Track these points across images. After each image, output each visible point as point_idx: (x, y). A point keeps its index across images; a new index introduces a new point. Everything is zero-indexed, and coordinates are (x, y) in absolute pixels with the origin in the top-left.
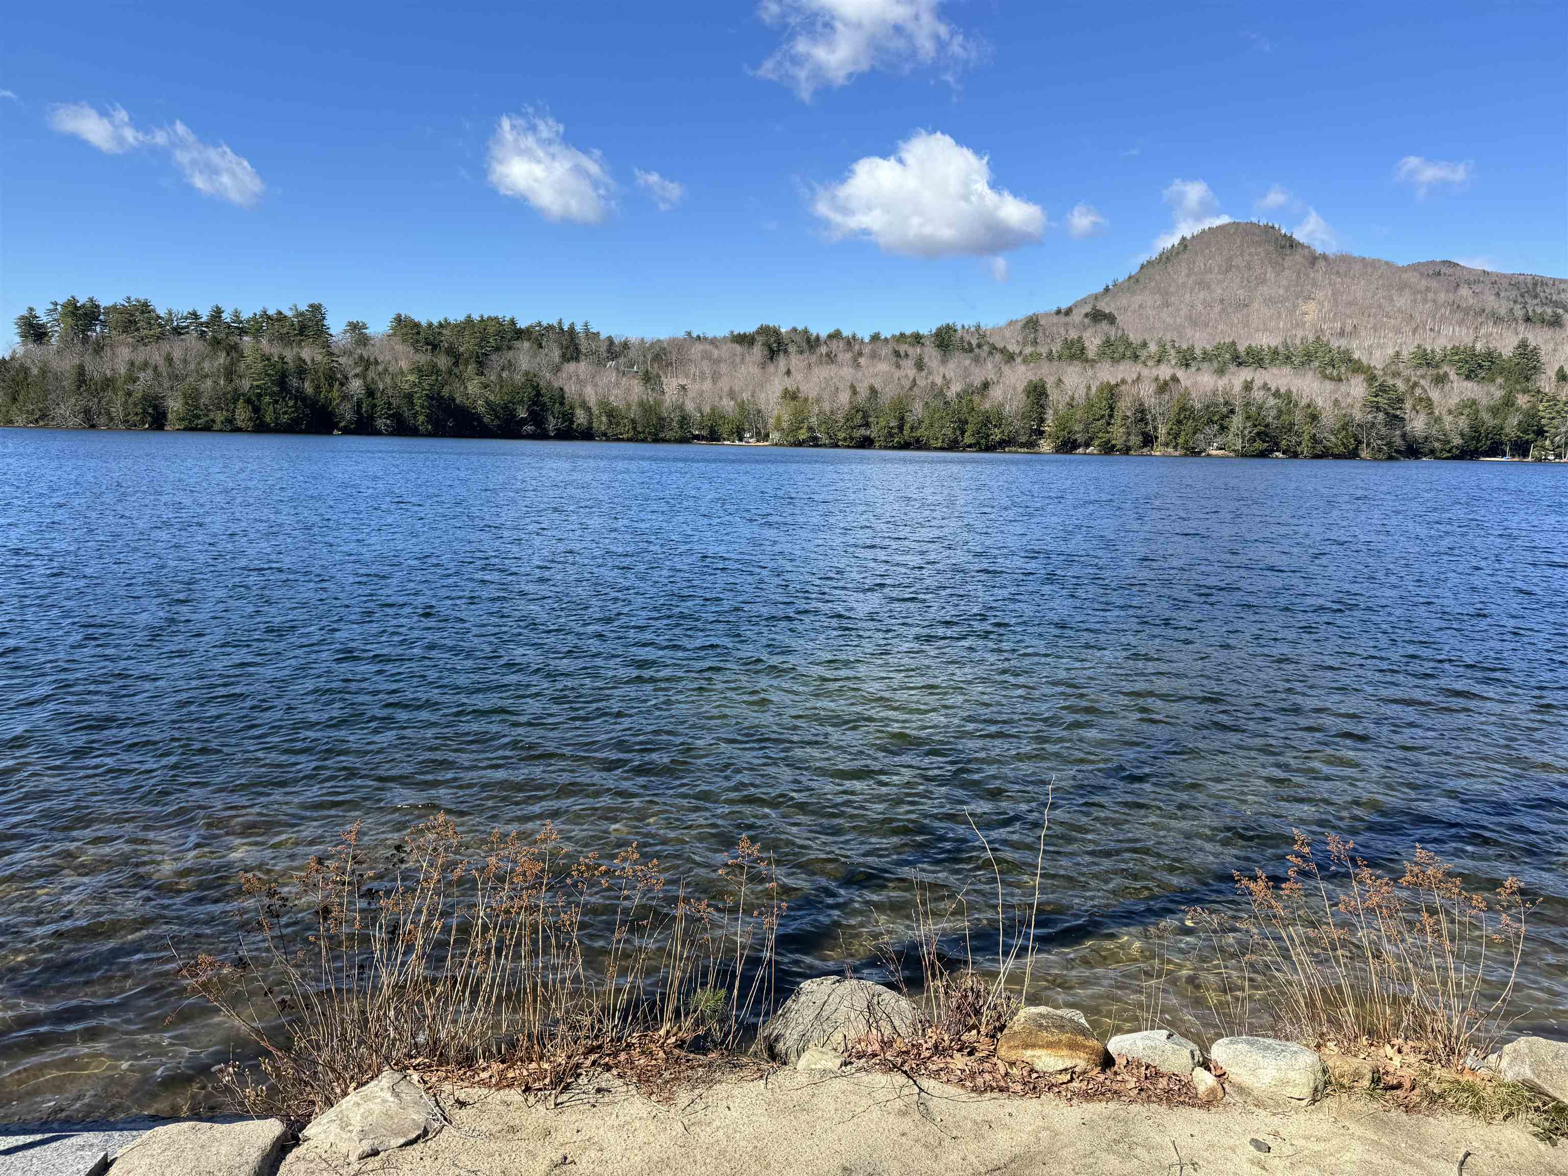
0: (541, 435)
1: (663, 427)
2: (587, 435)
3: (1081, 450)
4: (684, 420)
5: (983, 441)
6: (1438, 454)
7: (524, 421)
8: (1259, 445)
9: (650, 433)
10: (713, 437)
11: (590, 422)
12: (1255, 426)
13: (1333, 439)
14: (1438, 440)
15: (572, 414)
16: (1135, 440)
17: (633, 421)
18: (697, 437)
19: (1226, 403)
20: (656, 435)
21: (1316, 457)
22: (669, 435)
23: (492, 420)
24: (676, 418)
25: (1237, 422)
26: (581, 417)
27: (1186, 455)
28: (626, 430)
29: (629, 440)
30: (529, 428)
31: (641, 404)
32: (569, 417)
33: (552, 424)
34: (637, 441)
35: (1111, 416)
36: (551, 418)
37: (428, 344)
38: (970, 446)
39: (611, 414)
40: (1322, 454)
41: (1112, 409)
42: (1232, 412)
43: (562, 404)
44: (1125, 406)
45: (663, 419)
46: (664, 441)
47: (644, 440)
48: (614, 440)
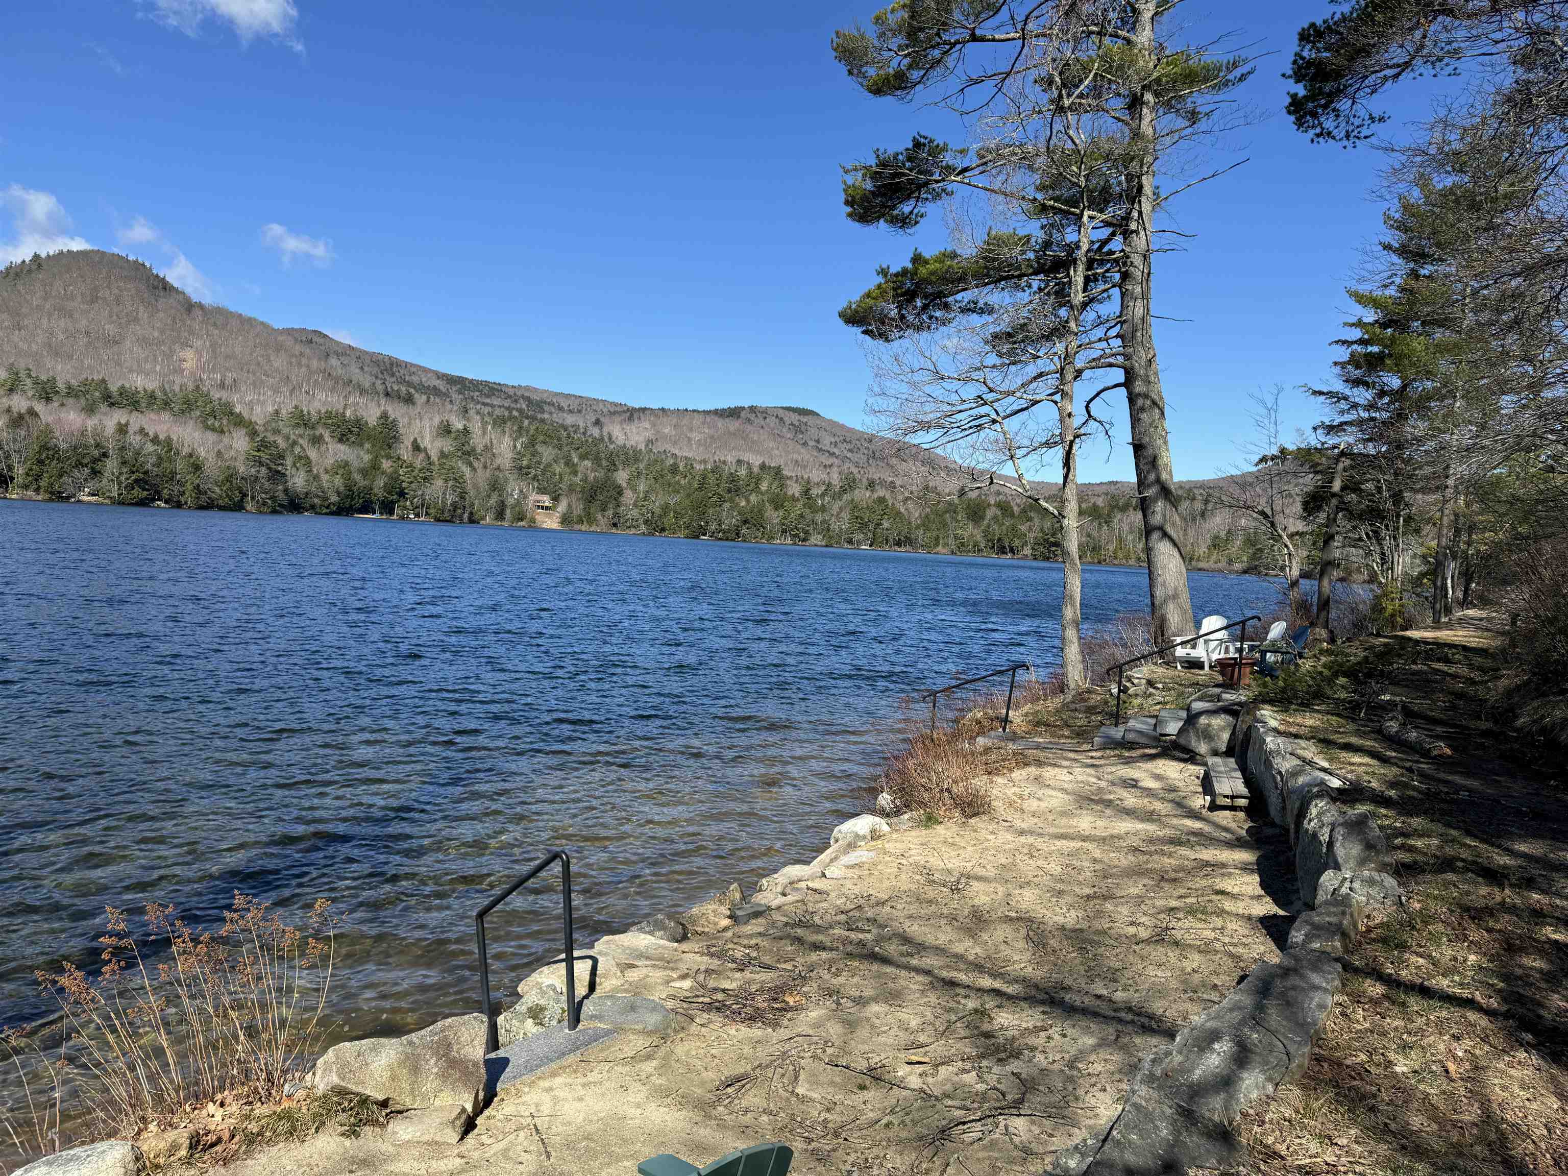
6: (318, 510)
8: (138, 493)
12: (133, 472)
13: (217, 489)
14: (318, 496)
19: (97, 446)
21: (201, 508)
25: (111, 466)
27: (51, 500)
40: (209, 506)
42: (105, 455)
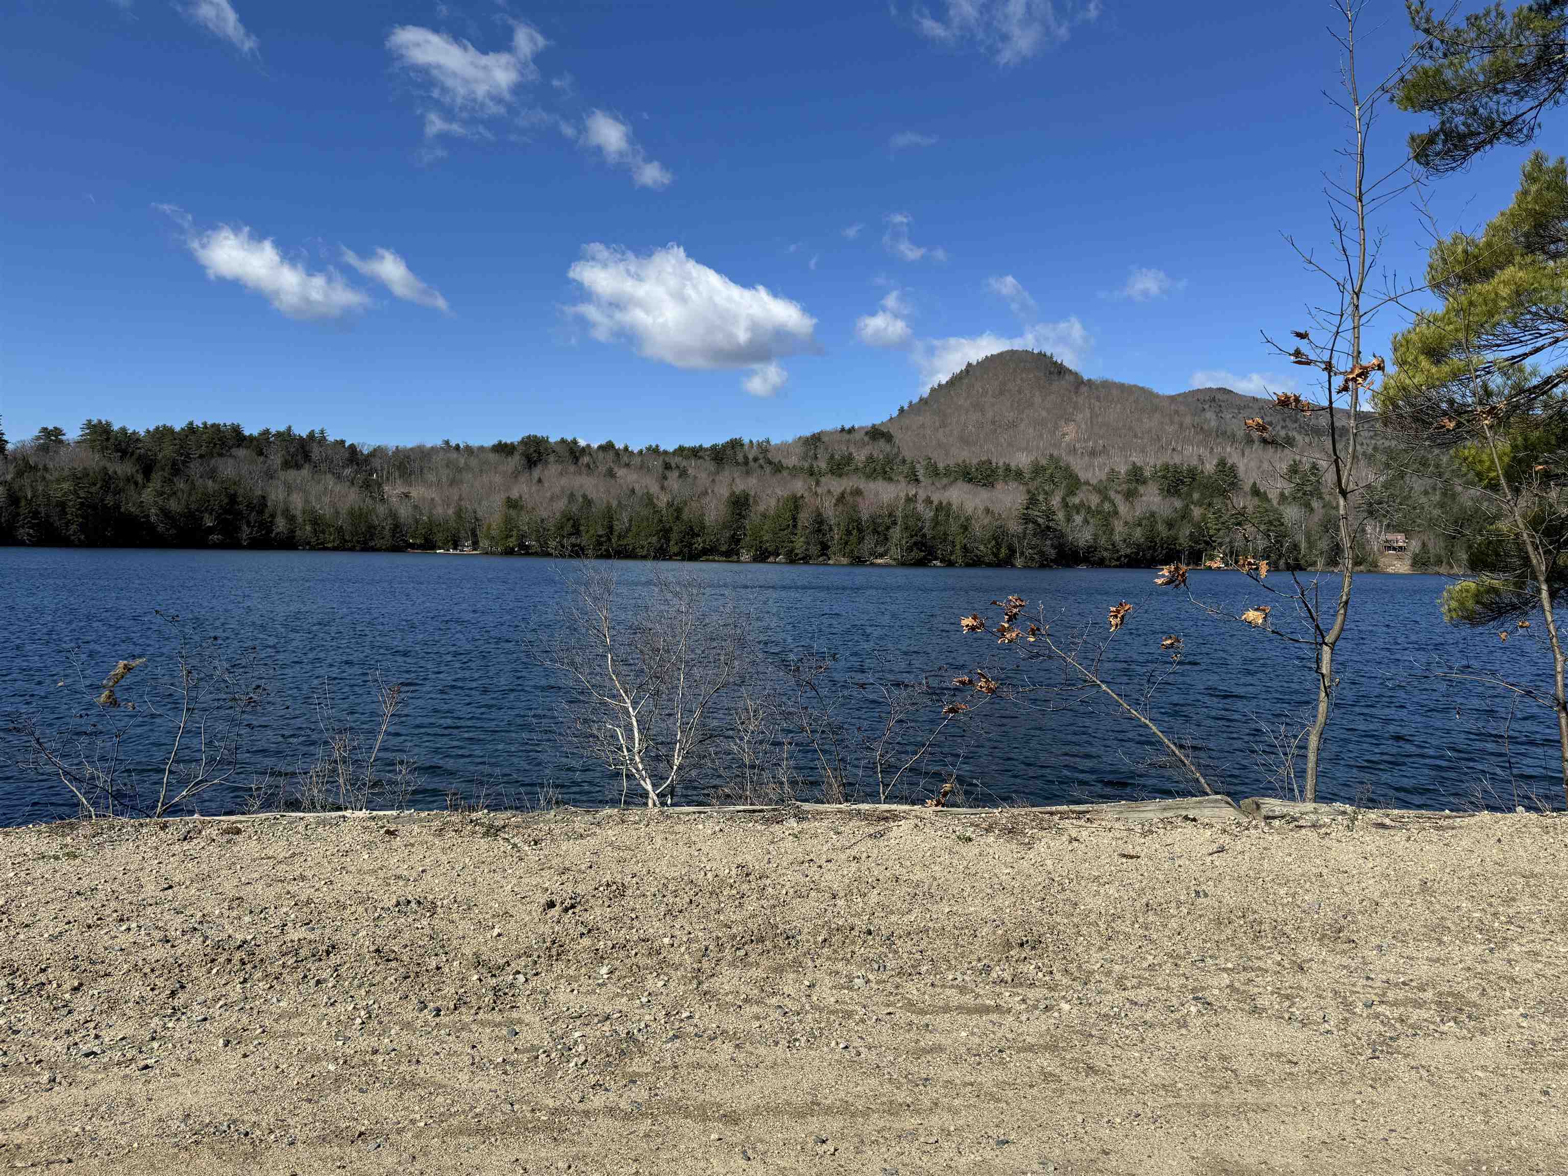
0: (231, 543)
1: (372, 535)
2: (288, 543)
3: (771, 559)
4: (397, 527)
5: (686, 550)
7: (211, 530)
8: (917, 554)
9: (358, 542)
10: (429, 545)
11: (293, 531)
12: (912, 536)
13: (982, 548)
15: (271, 522)
16: (814, 550)
17: (340, 530)
18: (412, 546)
19: (890, 515)
20: (365, 543)
21: (968, 565)
22: (377, 542)
23: (168, 530)
24: (388, 525)
25: (896, 533)
26: (281, 524)
27: (852, 564)
28: (331, 538)
29: (335, 549)
30: (215, 537)
31: (351, 513)
32: (266, 526)
33: (245, 532)
34: (345, 549)
35: (795, 526)
36: (245, 527)
37: (117, 451)
38: (676, 555)
39: (316, 521)
40: (976, 562)
41: (794, 519)
42: (895, 523)
43: (261, 512)
44: (805, 518)
45: (375, 528)
46: (374, 549)
47: (352, 549)
48: (320, 549)
